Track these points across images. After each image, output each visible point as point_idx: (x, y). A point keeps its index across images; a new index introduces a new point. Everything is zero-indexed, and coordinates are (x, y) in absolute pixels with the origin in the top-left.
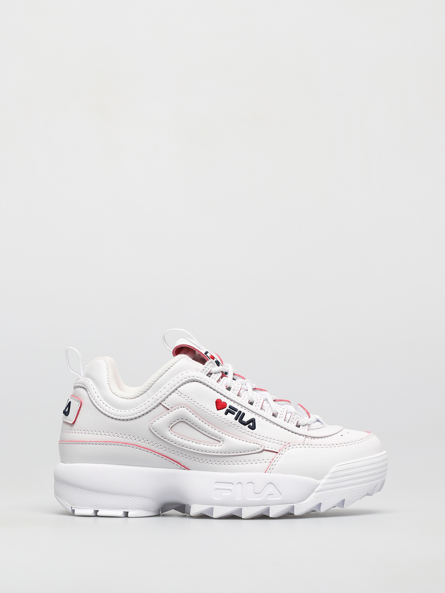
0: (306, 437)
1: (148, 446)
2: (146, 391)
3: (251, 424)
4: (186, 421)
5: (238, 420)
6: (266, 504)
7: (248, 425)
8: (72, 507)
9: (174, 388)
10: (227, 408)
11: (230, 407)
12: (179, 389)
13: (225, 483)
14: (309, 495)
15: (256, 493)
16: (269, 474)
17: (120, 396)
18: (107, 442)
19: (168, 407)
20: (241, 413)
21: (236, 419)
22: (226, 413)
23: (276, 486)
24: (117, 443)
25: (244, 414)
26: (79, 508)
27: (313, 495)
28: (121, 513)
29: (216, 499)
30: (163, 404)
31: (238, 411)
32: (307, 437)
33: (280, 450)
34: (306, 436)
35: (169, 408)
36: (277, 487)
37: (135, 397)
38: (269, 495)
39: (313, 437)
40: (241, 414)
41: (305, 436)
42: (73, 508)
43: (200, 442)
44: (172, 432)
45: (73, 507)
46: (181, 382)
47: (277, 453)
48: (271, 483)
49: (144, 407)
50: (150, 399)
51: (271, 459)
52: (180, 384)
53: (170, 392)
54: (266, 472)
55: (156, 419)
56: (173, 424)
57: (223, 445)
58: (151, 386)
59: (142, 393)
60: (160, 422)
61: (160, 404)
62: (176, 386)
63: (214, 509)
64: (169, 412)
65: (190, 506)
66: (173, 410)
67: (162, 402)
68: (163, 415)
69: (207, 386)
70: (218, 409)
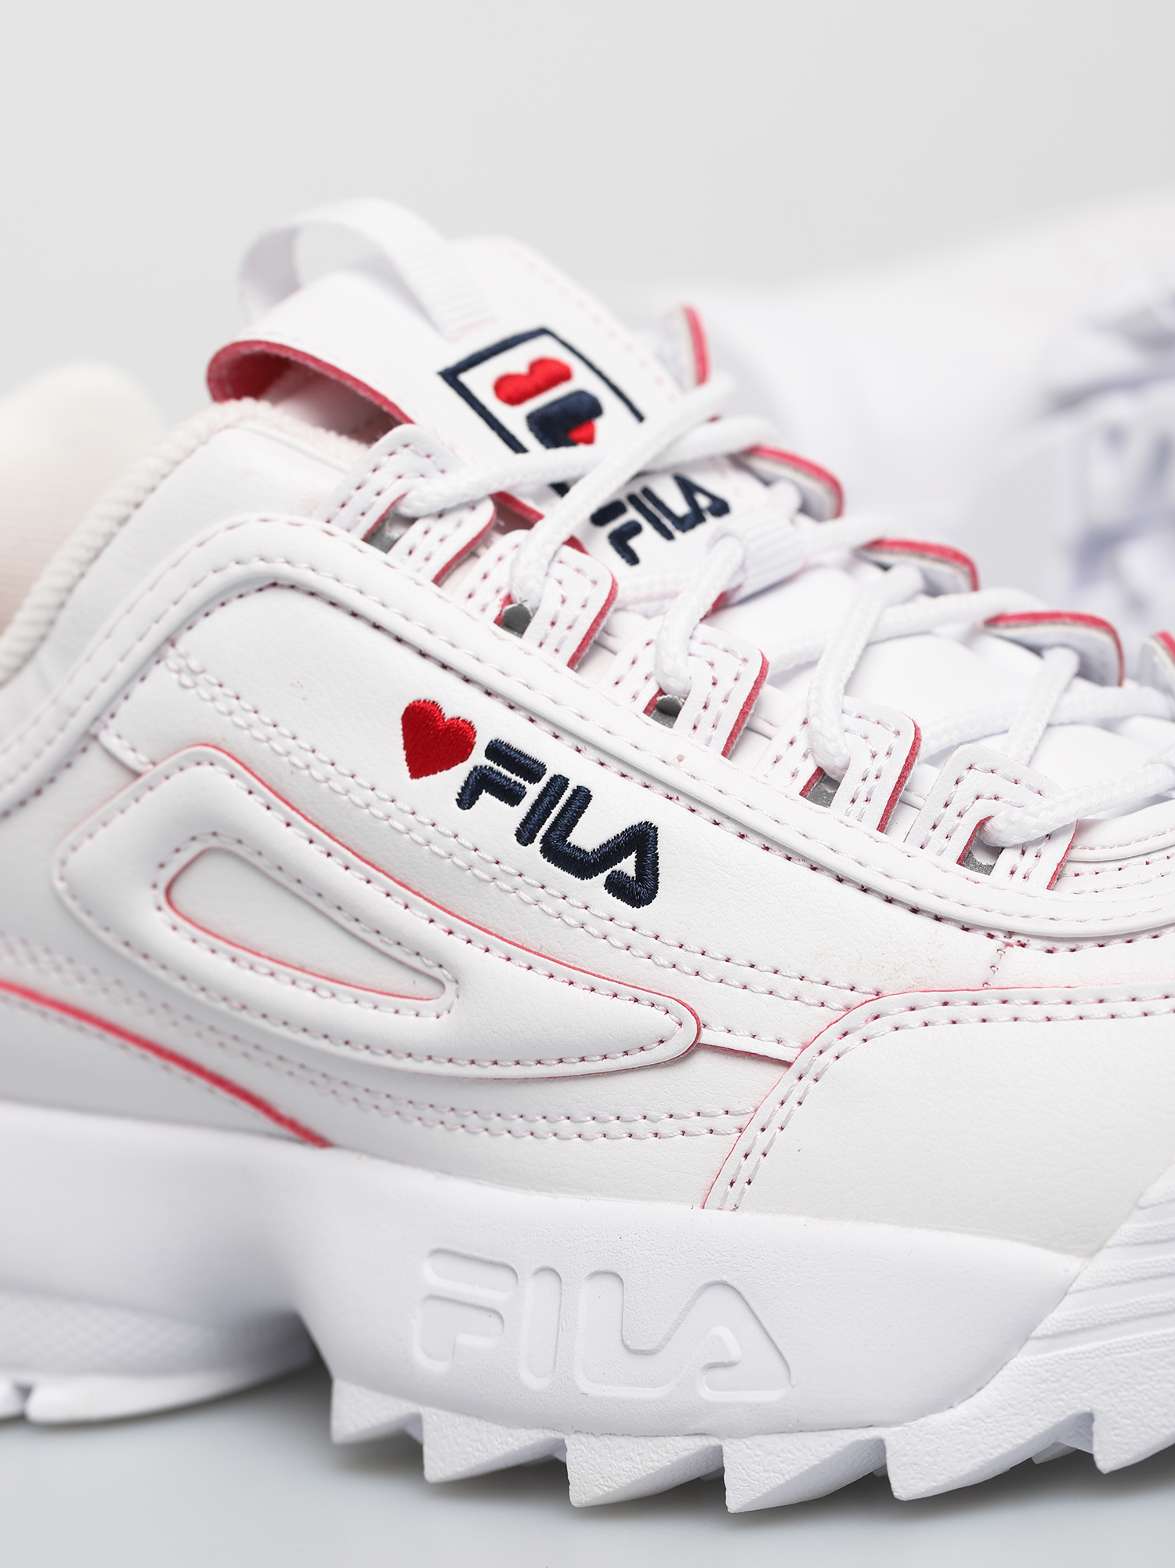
0: (1008, 945)
3: (628, 866)
4: (237, 849)
5: (537, 845)
6: (692, 1428)
7: (608, 872)
9: (157, 633)
10: (478, 758)
11: (496, 751)
12: (186, 641)
14: (994, 1365)
15: (633, 1347)
16: (727, 1214)
20: (568, 794)
21: (525, 835)
22: (467, 799)
23: (752, 1304)
25: (582, 797)
27: (1024, 1359)
29: (431, 1366)
30: (103, 737)
31: (545, 779)
32: (1014, 940)
33: (804, 1047)
34: (1010, 934)
35: (138, 767)
36: (760, 1316)
38: (712, 1366)
39: (1062, 939)
40: (562, 801)
41: (1001, 935)
43: (332, 986)
44: (178, 920)
46: (195, 596)
47: (788, 1065)
48: (724, 1284)
49: (14, 752)
50: (46, 703)
51: (746, 1108)
52: (184, 606)
53: (133, 663)
54: (702, 1200)
55: (79, 836)
56: (172, 868)
57: (454, 1008)
58: (53, 619)
59: (14, 663)
60: (101, 853)
61: (91, 736)
62: (164, 625)
63: (425, 1428)
64: (140, 789)
65: (333, 1384)
66: (156, 776)
67: (97, 726)
68: (111, 813)
69: (356, 614)
70: (415, 768)
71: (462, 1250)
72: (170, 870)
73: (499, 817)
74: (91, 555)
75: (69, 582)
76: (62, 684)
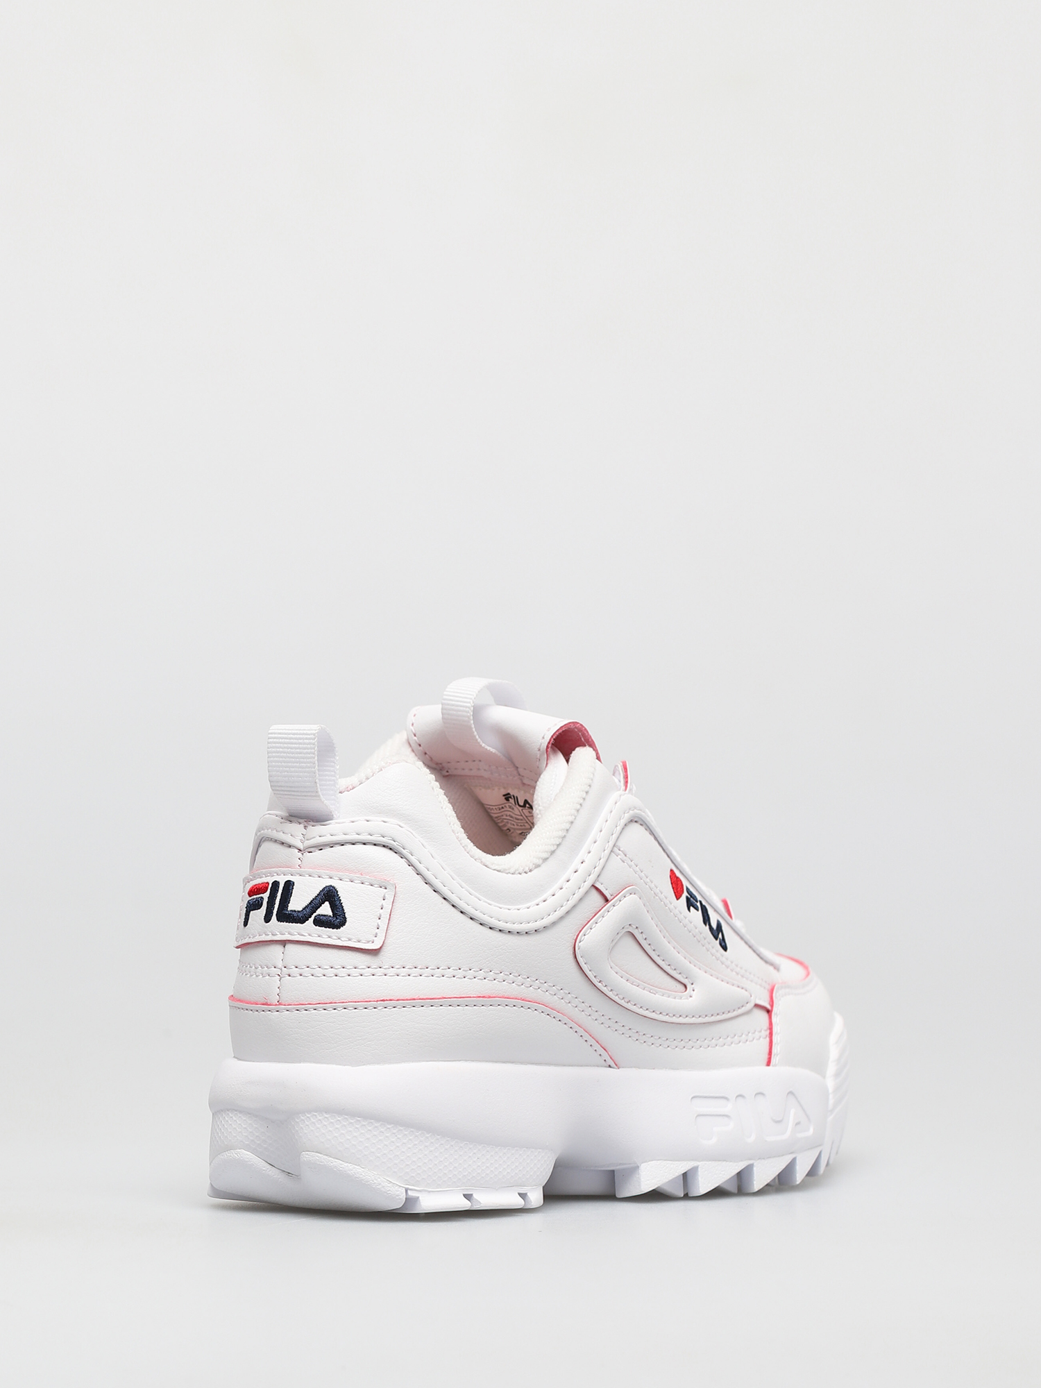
1: (562, 1005)
4: (636, 931)
5: (708, 926)
6: (793, 1150)
8: (406, 1191)
9: (613, 840)
10: (686, 893)
12: (618, 843)
13: (710, 1097)
15: (775, 1120)
17: (494, 868)
18: (483, 997)
19: (607, 894)
21: (705, 922)
22: (689, 909)
23: (799, 1099)
25: (707, 910)
26: (429, 1192)
28: (516, 1202)
29: (707, 1143)
30: (598, 885)
33: (770, 1004)
37: (531, 866)
38: (796, 1124)
42: (410, 1193)
44: (612, 964)
45: (411, 1190)
46: (620, 825)
48: (791, 1092)
49: (559, 894)
50: (569, 873)
51: (765, 1028)
52: (619, 828)
53: (607, 852)
54: (768, 1064)
55: (587, 929)
56: (615, 942)
57: (694, 994)
58: (565, 837)
59: (545, 855)
60: (595, 937)
61: (593, 886)
62: (615, 836)
63: (700, 1171)
64: (610, 907)
65: (638, 1167)
66: (616, 901)
67: (597, 880)
68: (599, 918)
69: (652, 833)
70: (676, 897)
71: (705, 1095)
72: (613, 944)
73: (697, 915)
74: (579, 807)
75: (571, 818)
76: (576, 863)
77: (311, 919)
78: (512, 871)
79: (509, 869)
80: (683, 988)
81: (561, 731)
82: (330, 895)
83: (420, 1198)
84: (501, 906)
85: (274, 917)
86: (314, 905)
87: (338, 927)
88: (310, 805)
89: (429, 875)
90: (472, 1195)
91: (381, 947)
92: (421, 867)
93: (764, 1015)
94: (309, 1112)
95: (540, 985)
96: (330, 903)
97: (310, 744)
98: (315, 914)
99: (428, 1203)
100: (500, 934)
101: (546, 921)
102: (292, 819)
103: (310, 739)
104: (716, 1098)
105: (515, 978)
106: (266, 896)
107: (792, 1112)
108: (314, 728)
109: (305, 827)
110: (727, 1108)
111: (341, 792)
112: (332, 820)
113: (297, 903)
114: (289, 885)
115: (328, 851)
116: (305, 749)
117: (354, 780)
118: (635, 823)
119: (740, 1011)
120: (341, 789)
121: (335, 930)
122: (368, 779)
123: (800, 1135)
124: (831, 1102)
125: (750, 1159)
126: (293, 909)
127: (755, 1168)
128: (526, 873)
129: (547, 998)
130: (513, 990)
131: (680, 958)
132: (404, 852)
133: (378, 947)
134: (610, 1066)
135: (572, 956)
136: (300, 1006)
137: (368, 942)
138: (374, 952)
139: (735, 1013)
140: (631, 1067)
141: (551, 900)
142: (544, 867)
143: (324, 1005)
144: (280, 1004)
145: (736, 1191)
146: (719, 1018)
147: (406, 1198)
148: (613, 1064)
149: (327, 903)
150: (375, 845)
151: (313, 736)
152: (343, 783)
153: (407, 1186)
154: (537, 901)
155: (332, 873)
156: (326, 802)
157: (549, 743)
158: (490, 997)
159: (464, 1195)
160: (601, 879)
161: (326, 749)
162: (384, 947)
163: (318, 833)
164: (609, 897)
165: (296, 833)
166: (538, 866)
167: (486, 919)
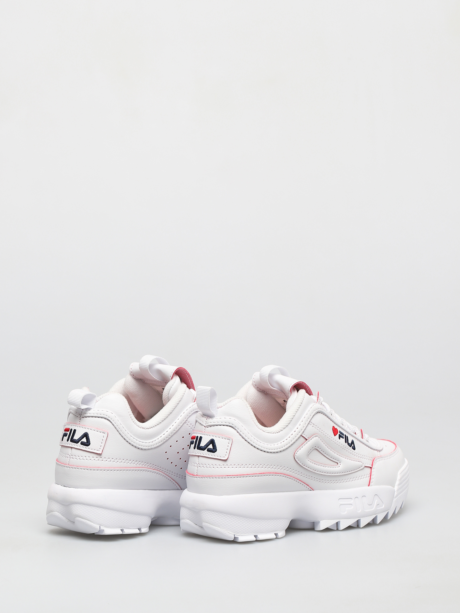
1: (291, 473)
2: (288, 425)
4: (318, 449)
6: (374, 513)
7: (352, 446)
8: (234, 535)
11: (340, 432)
12: (311, 421)
13: (345, 498)
15: (369, 504)
17: (266, 432)
18: (261, 473)
19: (306, 438)
21: (346, 442)
22: (339, 438)
23: (379, 496)
24: (270, 473)
25: (348, 437)
26: (242, 535)
28: (273, 536)
29: (342, 513)
30: (303, 435)
31: (345, 435)
33: (372, 465)
36: (380, 498)
37: (279, 431)
38: (377, 505)
42: (236, 536)
43: (325, 465)
44: (309, 460)
48: (376, 495)
49: (289, 439)
50: (292, 432)
51: (369, 474)
52: (311, 416)
53: (307, 424)
54: (369, 486)
55: (299, 450)
56: (309, 452)
57: (340, 466)
58: (291, 420)
59: (284, 427)
60: (302, 451)
61: (301, 435)
62: (310, 419)
63: (341, 523)
64: (308, 442)
65: (320, 522)
66: (310, 440)
67: (302, 434)
68: (303, 446)
69: (326, 415)
70: (334, 435)
71: (343, 498)
72: (309, 453)
73: (343, 440)
74: (297, 410)
75: (294, 415)
76: (295, 429)
77: (206, 449)
78: (273, 432)
79: (272, 432)
80: (337, 464)
81: (295, 385)
82: (212, 442)
83: (239, 538)
84: (268, 444)
85: (196, 448)
86: (207, 445)
87: (214, 452)
88: (208, 412)
89: (244, 436)
90: (257, 535)
91: (227, 459)
92: (241, 433)
93: (370, 469)
94: (204, 510)
95: (282, 468)
96: (212, 444)
97: (208, 393)
98: (207, 448)
99: (241, 539)
100: (268, 453)
101: (284, 448)
102: (203, 416)
103: (208, 391)
104: (348, 498)
105: (273, 467)
106: (195, 440)
107: (376, 501)
108: (209, 388)
109: (207, 419)
110: (351, 502)
111: (218, 408)
112: (214, 417)
113: (203, 444)
114: (201, 438)
115: (213, 427)
116: (206, 394)
117: (221, 404)
118: (319, 413)
119: (358, 469)
120: (218, 407)
121: (213, 453)
122: (226, 404)
123: (378, 508)
124: (396, 494)
125: (359, 518)
126: (201, 446)
127: (361, 520)
128: (278, 433)
129: (285, 472)
130: (272, 470)
131: (335, 455)
132: (236, 428)
133: (226, 459)
134: (310, 490)
135: (293, 458)
136: (203, 477)
137: (223, 457)
138: (225, 460)
139: (357, 470)
140: (318, 490)
141: (286, 441)
142: (284, 430)
143: (209, 476)
144: (197, 476)
145: (357, 527)
146: (350, 472)
147: (234, 537)
148: (311, 489)
149: (211, 444)
150: (227, 426)
151: (209, 391)
152: (219, 405)
153: (234, 534)
154: (281, 442)
155: (213, 435)
156: (213, 412)
157: (291, 389)
158: (264, 473)
159: (254, 536)
160: (304, 433)
161: (213, 394)
162: (228, 459)
163: (211, 421)
164: (307, 438)
165: (204, 421)
166: (282, 430)
167: (262, 449)
